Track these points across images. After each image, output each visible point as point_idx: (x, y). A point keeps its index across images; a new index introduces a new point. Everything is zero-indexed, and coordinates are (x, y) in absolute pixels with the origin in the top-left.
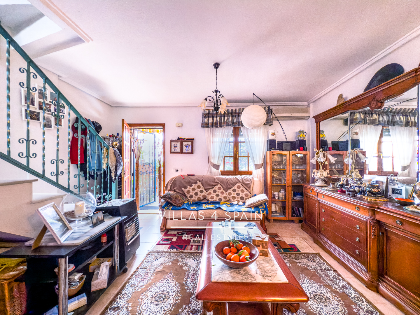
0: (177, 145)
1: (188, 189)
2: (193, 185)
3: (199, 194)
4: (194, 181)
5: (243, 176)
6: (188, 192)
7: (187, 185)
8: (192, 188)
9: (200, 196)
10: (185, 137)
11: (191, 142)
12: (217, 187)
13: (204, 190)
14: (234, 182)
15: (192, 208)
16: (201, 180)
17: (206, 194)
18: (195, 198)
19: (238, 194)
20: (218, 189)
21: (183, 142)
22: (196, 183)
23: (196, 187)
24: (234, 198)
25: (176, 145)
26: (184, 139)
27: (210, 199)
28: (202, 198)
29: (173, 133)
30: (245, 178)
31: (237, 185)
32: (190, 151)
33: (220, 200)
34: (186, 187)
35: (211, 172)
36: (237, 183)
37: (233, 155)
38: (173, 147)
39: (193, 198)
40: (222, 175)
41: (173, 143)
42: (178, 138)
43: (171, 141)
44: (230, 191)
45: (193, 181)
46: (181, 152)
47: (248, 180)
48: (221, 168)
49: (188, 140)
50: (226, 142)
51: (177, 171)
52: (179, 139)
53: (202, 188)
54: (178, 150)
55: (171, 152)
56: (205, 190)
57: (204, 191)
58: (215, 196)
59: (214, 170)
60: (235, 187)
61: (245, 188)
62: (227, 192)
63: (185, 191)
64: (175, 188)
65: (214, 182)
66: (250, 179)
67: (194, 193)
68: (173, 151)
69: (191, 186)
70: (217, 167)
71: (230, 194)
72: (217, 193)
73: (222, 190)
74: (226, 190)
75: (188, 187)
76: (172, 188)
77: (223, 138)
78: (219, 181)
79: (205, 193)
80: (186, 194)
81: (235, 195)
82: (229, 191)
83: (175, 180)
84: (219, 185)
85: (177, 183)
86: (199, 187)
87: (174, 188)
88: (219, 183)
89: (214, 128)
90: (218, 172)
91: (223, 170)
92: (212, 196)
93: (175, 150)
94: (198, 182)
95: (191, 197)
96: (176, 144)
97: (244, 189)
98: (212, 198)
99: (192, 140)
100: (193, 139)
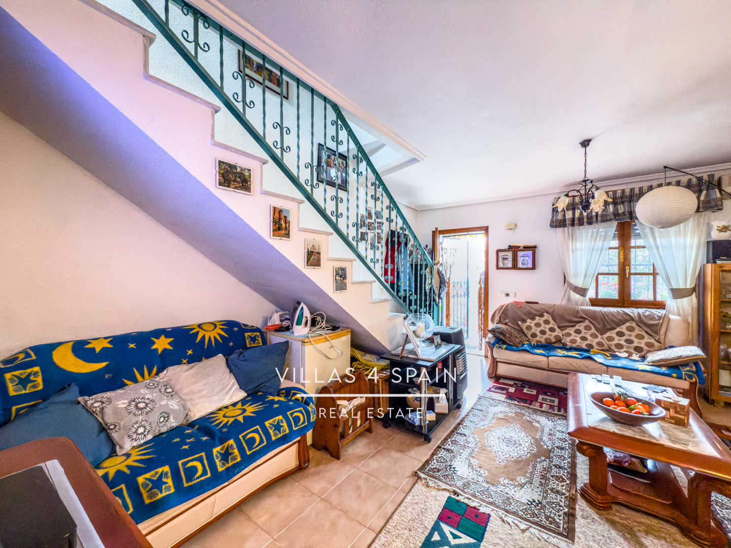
0: (507, 257)
1: (528, 324)
2: (537, 318)
3: (548, 332)
4: (538, 313)
5: (641, 311)
6: (529, 328)
7: (525, 318)
8: (534, 322)
9: (551, 336)
10: (522, 244)
11: (531, 252)
12: (583, 325)
13: (556, 327)
14: (620, 320)
15: (538, 351)
16: (550, 311)
17: (561, 335)
18: (542, 339)
19: (629, 342)
20: (586, 329)
21: (517, 252)
22: (542, 315)
23: (541, 322)
24: (619, 346)
25: (505, 257)
26: (519, 247)
27: (569, 344)
28: (553, 340)
29: (501, 239)
30: (647, 313)
31: (628, 324)
32: (530, 265)
33: (590, 346)
34: (524, 321)
35: (569, 299)
36: (628, 321)
37: (617, 272)
38: (500, 259)
39: (538, 338)
40: (593, 305)
41: (501, 254)
42: (510, 246)
43: (498, 251)
44: (612, 334)
45: (536, 313)
46: (515, 267)
47: (654, 318)
48: (591, 294)
49: (526, 248)
50: (602, 249)
51: (507, 295)
52: (510, 248)
53: (553, 324)
54: (509, 264)
55: (498, 268)
56: (559, 327)
57: (558, 330)
58: (578, 339)
59: (576, 297)
60: (623, 328)
61: (646, 332)
62: (604, 334)
63: (524, 326)
64: (507, 321)
65: (577, 317)
66: (658, 316)
67: (539, 331)
68: (501, 265)
69: (533, 319)
70: (582, 292)
71: (610, 339)
72: (582, 335)
73: (593, 330)
74: (603, 331)
75: (529, 320)
76: (502, 320)
77: (595, 241)
78: (587, 316)
79: (558, 332)
80: (525, 331)
81: (623, 342)
82: (608, 334)
83: (505, 309)
84: (587, 323)
85: (510, 314)
86: (547, 322)
87: (505, 320)
88: (587, 319)
89: (576, 227)
90: (584, 301)
91: (594, 297)
92: (573, 338)
93: (504, 265)
94: (545, 314)
95: (534, 335)
96: (506, 255)
97: (643, 333)
98: (573, 341)
99: (533, 248)
100: (535, 247)
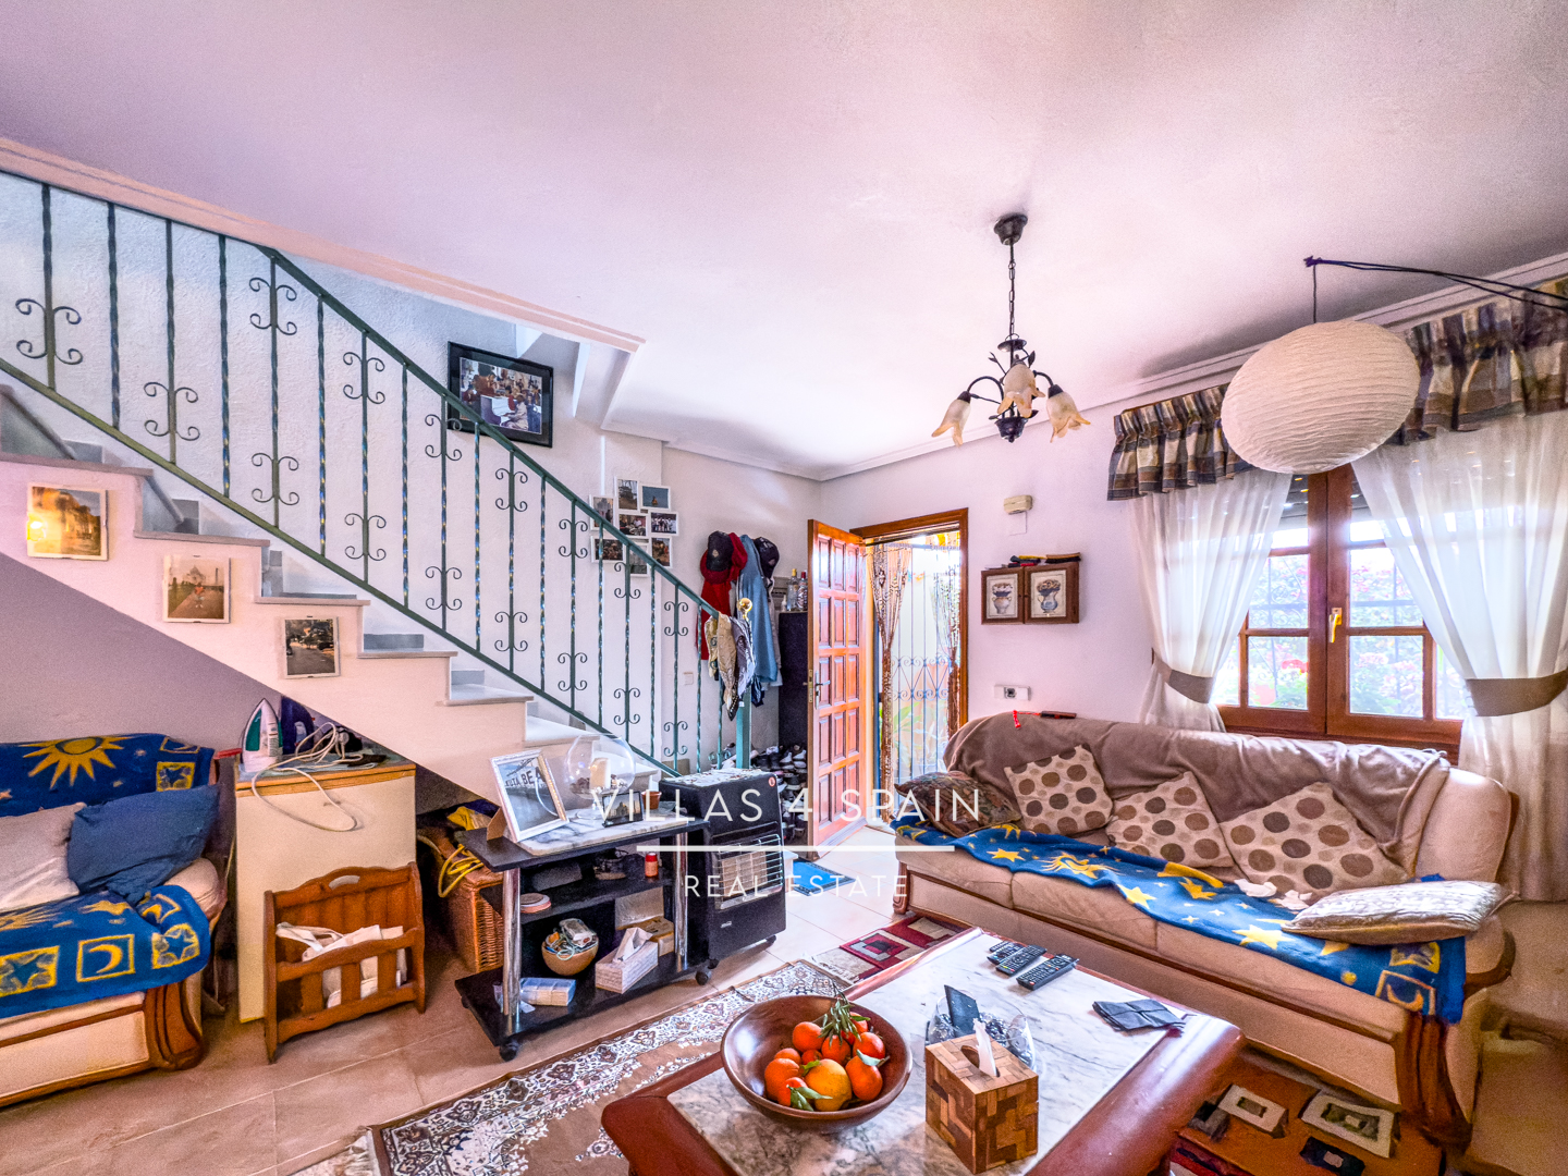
0: (1008, 589)
1: (1026, 774)
2: (1056, 759)
3: (1073, 802)
4: (1064, 747)
5: (1358, 752)
6: (1027, 786)
7: (1027, 756)
8: (1044, 771)
9: (1078, 813)
10: (1042, 551)
11: (1064, 572)
12: (1174, 786)
13: (1099, 789)
14: (1285, 778)
15: (1000, 854)
16: (1093, 744)
17: (1106, 812)
18: (1050, 819)
19: (1296, 848)
20: (1177, 800)
21: (1030, 574)
22: (1067, 753)
23: (1063, 772)
24: (1262, 861)
25: (1002, 589)
26: (1039, 560)
27: (1120, 839)
28: (1082, 825)
29: (996, 541)
30: (1379, 759)
31: (1306, 793)
32: (1061, 611)
33: (1175, 853)
34: (1019, 766)
35: (1162, 709)
36: (1309, 782)
37: (1305, 625)
38: (991, 596)
39: (1041, 817)
40: (1230, 728)
41: (993, 581)
42: (1013, 559)
43: (985, 575)
44: (1254, 820)
45: (1056, 743)
46: (1025, 616)
47: (1393, 776)
48: (1224, 694)
49: (1054, 562)
50: (1248, 557)
51: (1011, 693)
52: (1016, 562)
53: (1092, 780)
54: (1011, 607)
55: (985, 620)
56: (1109, 791)
57: (1101, 795)
58: (1147, 829)
59: (1179, 701)
60: (1287, 806)
61: (1360, 824)
62: (1228, 819)
63: (1016, 779)
64: (978, 763)
65: (1162, 762)
66: (1406, 770)
67: (1048, 796)
68: (992, 612)
69: (1044, 762)
70: (1197, 687)
71: (1244, 835)
72: (1164, 816)
73: (1200, 805)
74: (1224, 809)
75: (1032, 765)
76: (965, 760)
77: (1225, 534)
78: (1188, 757)
79: (1101, 805)
80: (1018, 793)
81: (1275, 850)
82: (1241, 820)
83: (977, 731)
84: (1186, 781)
85: (988, 744)
86: (1077, 773)
87: (972, 759)
88: (1188, 769)
89: (1175, 495)
90: (1203, 714)
91: (1235, 702)
92: (1137, 827)
93: (998, 612)
94: (1079, 750)
95: (1035, 808)
96: (1005, 585)
97: (1346, 824)
98: (1133, 833)
99: (1071, 564)
100: (1076, 559)
